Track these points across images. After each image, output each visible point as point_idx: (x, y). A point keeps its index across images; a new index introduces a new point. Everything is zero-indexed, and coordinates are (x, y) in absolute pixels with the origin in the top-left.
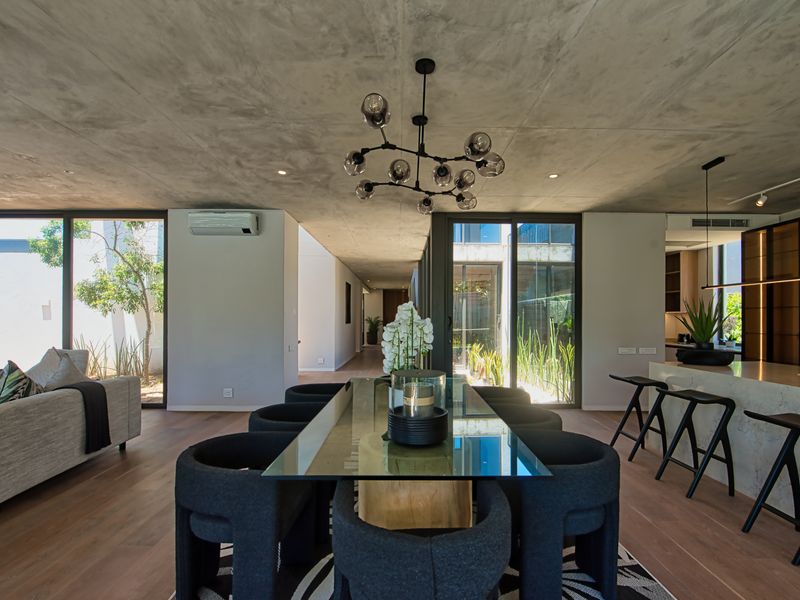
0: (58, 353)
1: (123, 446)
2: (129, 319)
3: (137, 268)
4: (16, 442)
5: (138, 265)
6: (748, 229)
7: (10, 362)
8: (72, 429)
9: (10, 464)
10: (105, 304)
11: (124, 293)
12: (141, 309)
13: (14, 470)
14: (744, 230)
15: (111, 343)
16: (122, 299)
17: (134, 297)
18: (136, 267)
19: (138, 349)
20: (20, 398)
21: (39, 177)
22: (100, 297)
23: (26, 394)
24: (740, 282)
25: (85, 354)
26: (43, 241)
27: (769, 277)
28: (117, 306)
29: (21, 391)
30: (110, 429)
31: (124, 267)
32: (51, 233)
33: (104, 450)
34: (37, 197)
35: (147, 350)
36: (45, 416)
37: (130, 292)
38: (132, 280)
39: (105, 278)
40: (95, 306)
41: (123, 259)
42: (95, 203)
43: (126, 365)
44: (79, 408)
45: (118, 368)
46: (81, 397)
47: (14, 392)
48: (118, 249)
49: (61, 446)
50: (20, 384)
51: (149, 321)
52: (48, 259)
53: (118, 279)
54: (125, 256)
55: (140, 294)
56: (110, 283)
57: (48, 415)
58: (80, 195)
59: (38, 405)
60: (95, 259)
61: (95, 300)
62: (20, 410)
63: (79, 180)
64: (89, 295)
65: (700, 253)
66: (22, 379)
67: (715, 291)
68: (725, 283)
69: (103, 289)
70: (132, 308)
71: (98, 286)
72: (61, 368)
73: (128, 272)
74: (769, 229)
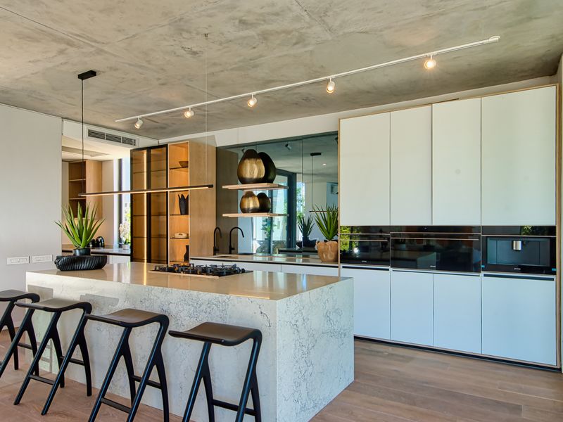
6: (135, 147)
14: (133, 147)
24: (130, 190)
27: (149, 187)
65: (103, 163)
67: (116, 196)
68: (123, 190)
74: (149, 149)
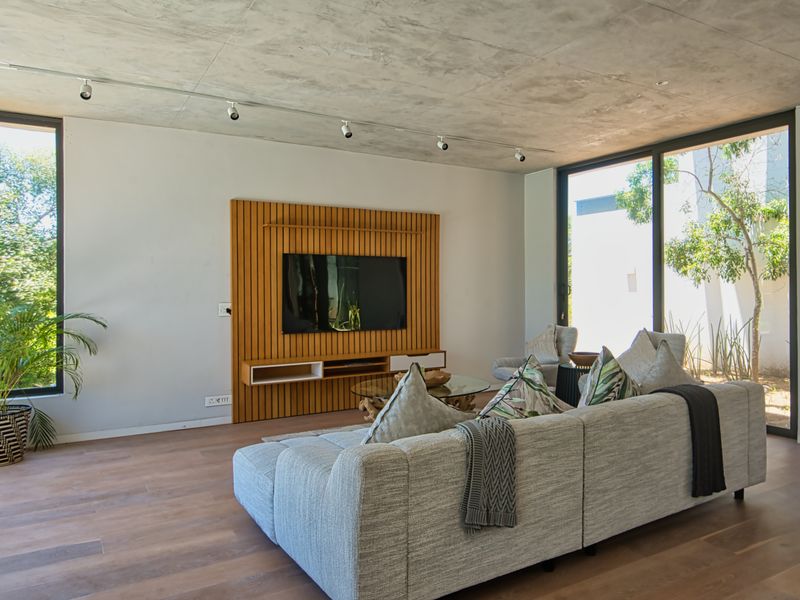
0: (651, 337)
1: (739, 495)
2: (729, 291)
3: (740, 215)
4: (612, 463)
5: (741, 209)
7: (605, 349)
8: (676, 454)
9: (605, 491)
10: (697, 270)
11: (722, 253)
12: (746, 276)
13: (610, 500)
15: (705, 323)
16: (719, 261)
17: (734, 258)
18: (738, 214)
19: (741, 335)
20: (615, 399)
21: (628, 102)
22: (690, 260)
23: (621, 396)
25: (681, 339)
26: (628, 191)
28: (712, 272)
29: (616, 389)
30: (725, 464)
31: (721, 214)
32: (637, 181)
33: (715, 495)
34: (625, 132)
35: (755, 338)
36: (644, 431)
37: (728, 251)
38: (731, 232)
39: (697, 233)
40: (685, 273)
41: (721, 203)
42: (690, 123)
43: (725, 358)
44: (683, 425)
45: (714, 361)
46: (685, 408)
47: (610, 390)
48: (712, 190)
49: (662, 478)
50: (616, 379)
51: (757, 292)
52: (633, 215)
53: (713, 232)
54: (723, 199)
55: (743, 253)
56: (703, 240)
57: (648, 430)
58: (673, 116)
59: (636, 412)
60: (686, 209)
61: (686, 264)
62: (617, 419)
63: (673, 91)
64: (679, 259)
66: (617, 373)
69: (695, 249)
70: (732, 274)
71: (688, 246)
72: (659, 361)
73: (727, 222)
